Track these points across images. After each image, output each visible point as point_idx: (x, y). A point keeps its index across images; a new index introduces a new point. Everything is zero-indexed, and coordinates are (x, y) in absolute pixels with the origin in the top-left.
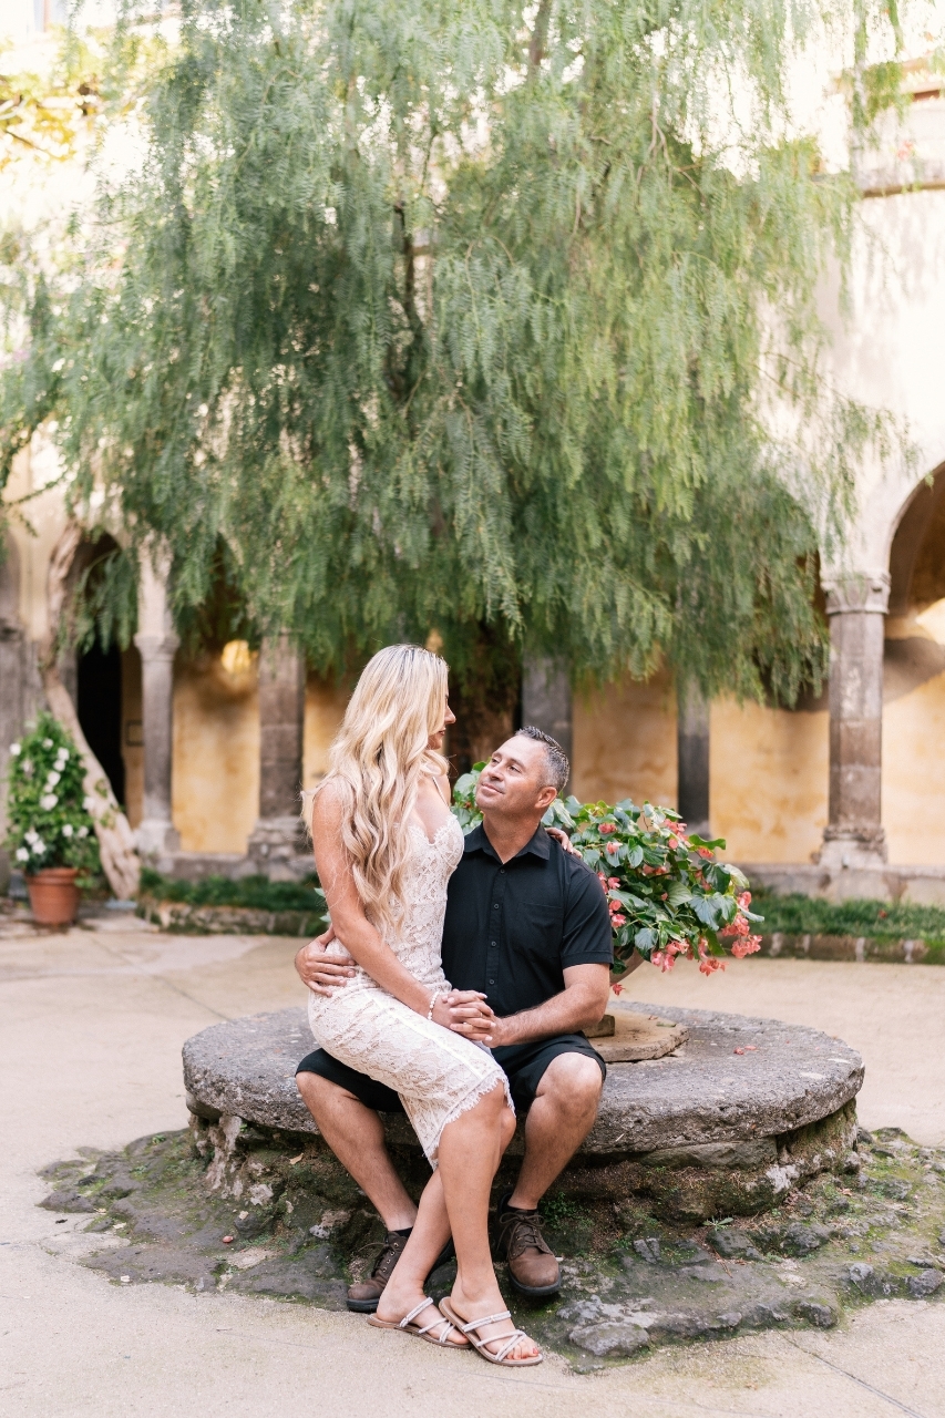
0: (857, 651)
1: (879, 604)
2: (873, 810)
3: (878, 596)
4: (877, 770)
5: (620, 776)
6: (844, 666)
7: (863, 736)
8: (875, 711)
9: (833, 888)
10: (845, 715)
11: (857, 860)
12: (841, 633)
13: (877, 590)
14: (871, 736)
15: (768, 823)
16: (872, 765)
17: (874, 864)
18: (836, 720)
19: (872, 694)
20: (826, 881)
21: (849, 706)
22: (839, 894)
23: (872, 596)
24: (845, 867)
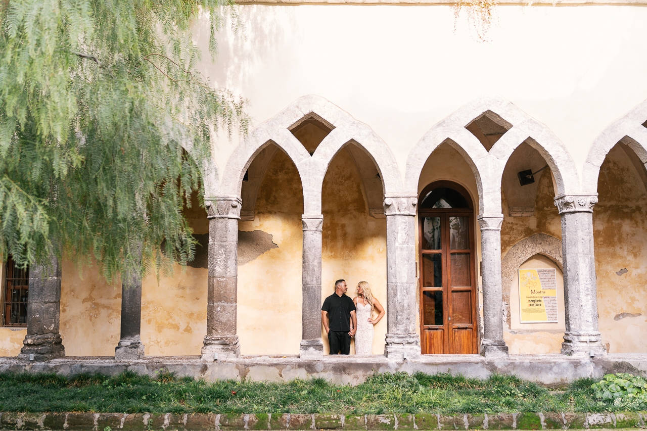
0: (223, 238)
1: (236, 214)
2: (233, 327)
3: (235, 210)
4: (234, 304)
5: (103, 301)
6: (216, 248)
7: (226, 286)
8: (233, 272)
9: (208, 372)
10: (216, 274)
11: (222, 356)
12: (215, 229)
13: (235, 207)
14: (231, 286)
15: (183, 327)
16: (231, 302)
17: (232, 358)
18: (211, 277)
19: (231, 263)
20: (205, 368)
21: (219, 270)
22: (212, 378)
23: (232, 210)
24: (216, 360)
